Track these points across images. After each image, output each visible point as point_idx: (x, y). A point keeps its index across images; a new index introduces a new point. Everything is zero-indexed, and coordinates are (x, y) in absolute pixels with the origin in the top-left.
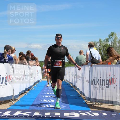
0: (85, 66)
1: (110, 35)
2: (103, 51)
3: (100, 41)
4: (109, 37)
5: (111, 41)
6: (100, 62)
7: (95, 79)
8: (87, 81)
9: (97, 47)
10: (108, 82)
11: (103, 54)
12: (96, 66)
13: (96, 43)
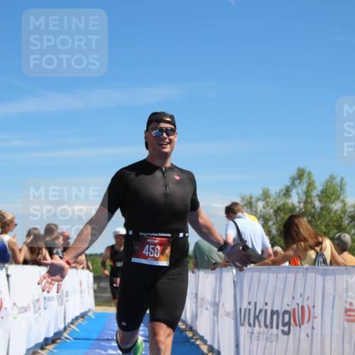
0: (223, 269)
1: (296, 175)
2: (274, 224)
3: (266, 195)
4: (293, 184)
5: (298, 194)
6: (265, 259)
7: (250, 310)
8: (228, 314)
9: (259, 212)
10: (287, 317)
11: (274, 232)
12: (253, 270)
13: (254, 200)
